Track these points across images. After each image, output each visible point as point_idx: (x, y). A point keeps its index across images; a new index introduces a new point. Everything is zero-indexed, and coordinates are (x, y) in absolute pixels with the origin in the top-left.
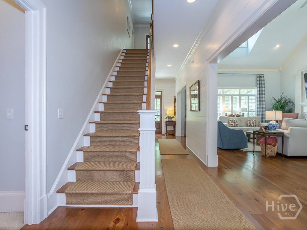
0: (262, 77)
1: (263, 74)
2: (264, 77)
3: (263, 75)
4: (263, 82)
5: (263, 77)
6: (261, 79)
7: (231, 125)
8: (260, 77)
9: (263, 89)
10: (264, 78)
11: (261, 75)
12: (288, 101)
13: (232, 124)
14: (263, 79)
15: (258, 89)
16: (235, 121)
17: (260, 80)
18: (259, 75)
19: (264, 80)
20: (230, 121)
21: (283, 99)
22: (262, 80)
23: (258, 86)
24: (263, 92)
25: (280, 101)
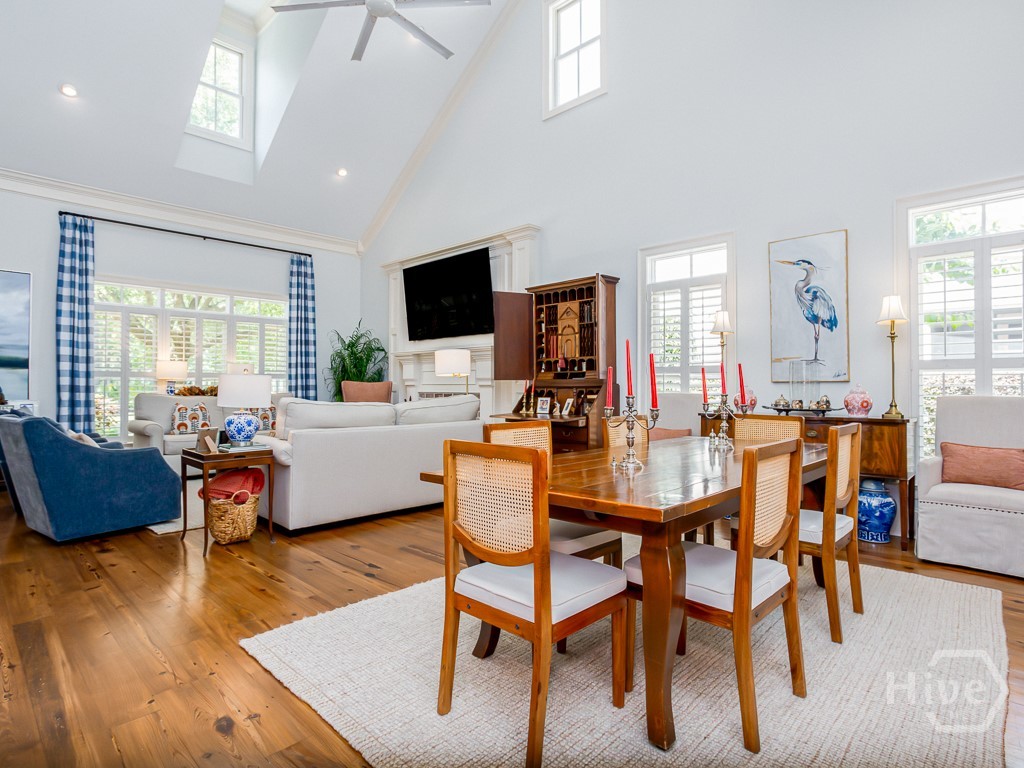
0: (305, 263)
1: (310, 256)
2: (312, 263)
3: (309, 260)
4: (309, 282)
5: (309, 264)
6: (303, 269)
7: (179, 427)
8: (301, 262)
9: (310, 304)
10: (312, 267)
11: (303, 258)
12: (374, 345)
13: (186, 426)
14: (309, 271)
15: (294, 302)
16: (199, 413)
17: (299, 274)
18: (295, 257)
19: (312, 276)
20: (177, 414)
21: (362, 341)
22: (306, 275)
23: (294, 291)
24: (310, 315)
25: (352, 345)
